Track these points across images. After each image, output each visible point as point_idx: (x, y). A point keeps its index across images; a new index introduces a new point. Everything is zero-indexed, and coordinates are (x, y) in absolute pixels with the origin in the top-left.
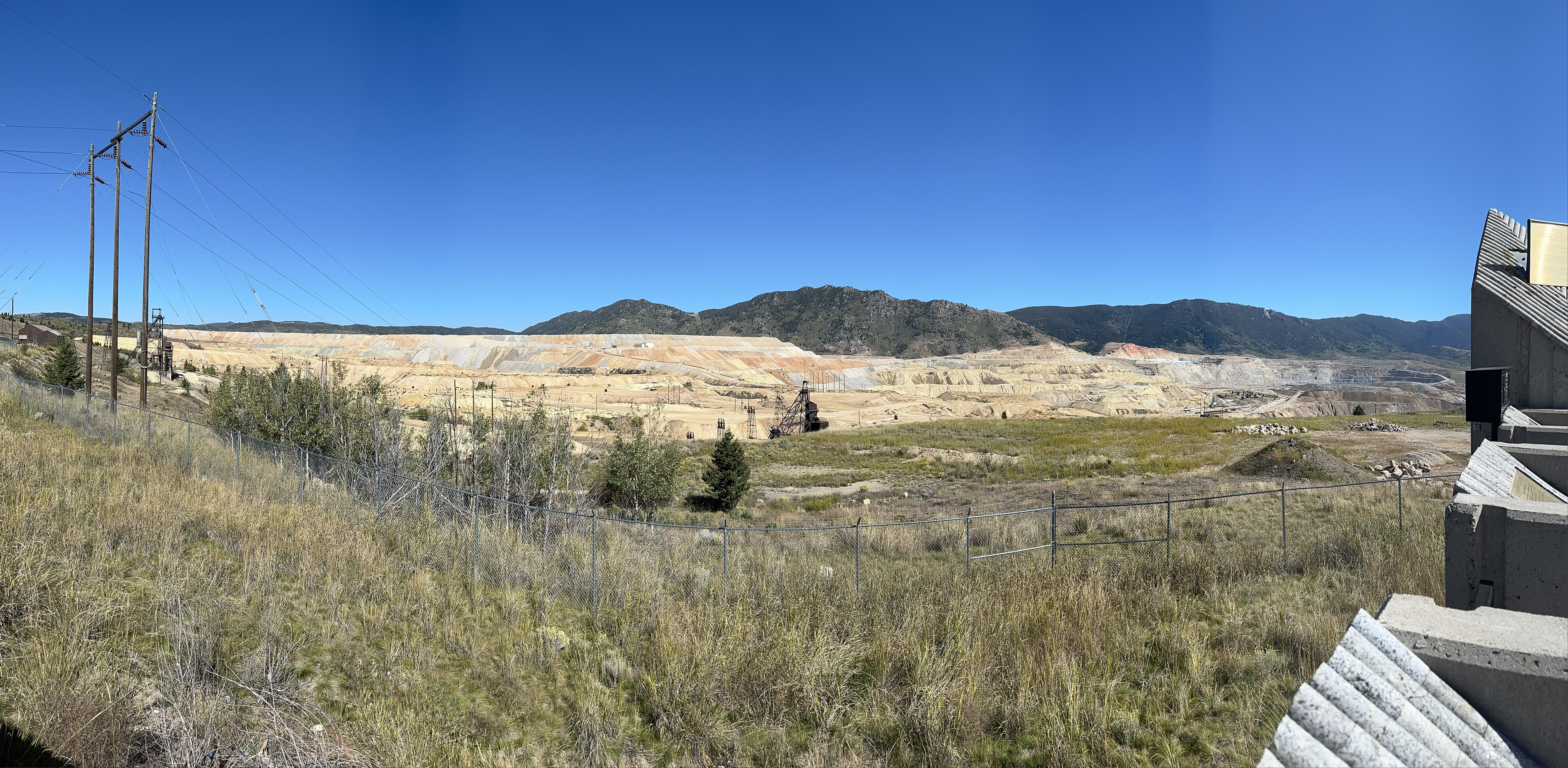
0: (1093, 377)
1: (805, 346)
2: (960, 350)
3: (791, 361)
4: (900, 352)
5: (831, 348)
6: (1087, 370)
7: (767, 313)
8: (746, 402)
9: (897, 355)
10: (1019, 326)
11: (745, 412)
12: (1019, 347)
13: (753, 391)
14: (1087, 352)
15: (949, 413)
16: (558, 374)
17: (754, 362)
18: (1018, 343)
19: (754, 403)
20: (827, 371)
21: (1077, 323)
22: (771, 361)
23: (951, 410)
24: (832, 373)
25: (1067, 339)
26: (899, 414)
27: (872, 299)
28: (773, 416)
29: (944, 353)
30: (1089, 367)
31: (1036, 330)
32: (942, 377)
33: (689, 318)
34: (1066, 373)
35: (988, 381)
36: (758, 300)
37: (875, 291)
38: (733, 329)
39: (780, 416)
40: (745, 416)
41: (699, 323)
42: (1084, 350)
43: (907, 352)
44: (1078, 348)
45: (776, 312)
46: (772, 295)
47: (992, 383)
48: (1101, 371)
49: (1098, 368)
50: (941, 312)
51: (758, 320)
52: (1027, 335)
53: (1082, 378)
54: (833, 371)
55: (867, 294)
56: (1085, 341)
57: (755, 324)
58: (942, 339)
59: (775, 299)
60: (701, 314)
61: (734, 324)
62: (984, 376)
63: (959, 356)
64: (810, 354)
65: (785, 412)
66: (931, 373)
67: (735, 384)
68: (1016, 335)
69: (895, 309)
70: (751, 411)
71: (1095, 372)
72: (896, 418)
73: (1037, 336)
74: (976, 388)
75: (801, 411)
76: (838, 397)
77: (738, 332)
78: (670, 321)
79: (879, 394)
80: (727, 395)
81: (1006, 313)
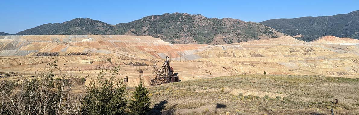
0: (309, 54)
1: (166, 40)
2: (239, 41)
3: (159, 46)
4: (210, 42)
5: (178, 41)
6: (305, 50)
7: (148, 25)
8: (138, 68)
9: (208, 44)
10: (266, 28)
11: (138, 72)
12: (268, 39)
13: (141, 62)
14: (304, 40)
15: (236, 72)
16: (37, 57)
17: (142, 47)
18: (267, 37)
19: (142, 68)
20: (176, 52)
21: (296, 26)
22: (150, 47)
23: (237, 70)
24: (178, 52)
25: (293, 34)
26: (212, 72)
27: (196, 18)
28: (152, 74)
29: (231, 42)
30: (306, 48)
31: (275, 30)
32: (231, 54)
33: (112, 27)
34: (294, 51)
35: (254, 55)
36: (145, 19)
37: (197, 15)
38: (133, 32)
39: (155, 74)
40: (138, 74)
41: (116, 30)
42: (302, 40)
43: (213, 42)
44: (298, 38)
45: (152, 24)
46: (151, 17)
47: (256, 57)
48: (314, 50)
49: (312, 49)
50: (228, 23)
51: (144, 28)
52: (271, 33)
53: (303, 54)
54: (179, 52)
55: (194, 16)
56: (302, 35)
57: (143, 30)
58: (230, 36)
59: (152, 19)
60: (117, 25)
61: (133, 30)
62: (252, 53)
63: (238, 43)
64: (168, 44)
65: (157, 72)
66: (225, 52)
67: (133, 59)
68: (266, 33)
69: (207, 22)
70: (141, 72)
71: (310, 51)
72: (211, 74)
73: (276, 33)
74: (248, 59)
75: (165, 71)
76: (182, 64)
77: (134, 33)
78: (102, 29)
79: (202, 62)
80: (129, 64)
81: (260, 23)
